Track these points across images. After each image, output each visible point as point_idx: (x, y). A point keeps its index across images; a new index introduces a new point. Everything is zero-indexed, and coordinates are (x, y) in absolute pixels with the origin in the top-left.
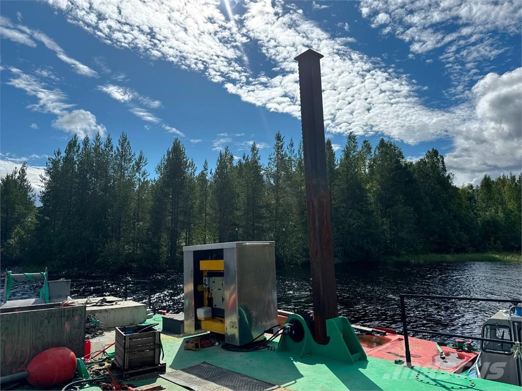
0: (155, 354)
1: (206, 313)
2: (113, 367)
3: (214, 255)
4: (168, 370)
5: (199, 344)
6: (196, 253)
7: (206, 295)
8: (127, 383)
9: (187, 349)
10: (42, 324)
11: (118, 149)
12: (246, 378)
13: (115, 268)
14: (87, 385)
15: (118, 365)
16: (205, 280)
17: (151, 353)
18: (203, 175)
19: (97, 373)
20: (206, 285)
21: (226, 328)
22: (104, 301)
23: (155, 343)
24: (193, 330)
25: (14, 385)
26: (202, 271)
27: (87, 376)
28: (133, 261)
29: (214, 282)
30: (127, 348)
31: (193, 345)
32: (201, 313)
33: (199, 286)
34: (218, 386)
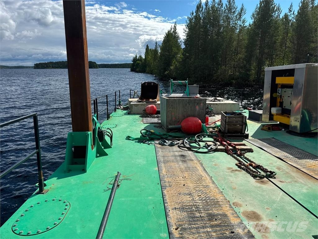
0: (242, 128)
1: (277, 111)
2: (220, 131)
3: (287, 74)
4: (250, 138)
5: (271, 128)
6: (274, 72)
7: (279, 100)
8: (227, 139)
9: (262, 129)
10: (186, 105)
11: (226, 6)
12: (301, 151)
13: (223, 83)
14: (207, 137)
15: (222, 131)
16: (279, 90)
17: (240, 127)
18: (286, 16)
19: (211, 132)
20: (279, 93)
21: (291, 121)
22: (216, 99)
23: (243, 122)
24: (268, 120)
25: (176, 131)
26: (277, 84)
27: (207, 133)
28: (233, 79)
29: (285, 92)
30: (227, 122)
31: (267, 127)
32: (274, 110)
33: (274, 94)
34: (280, 151)
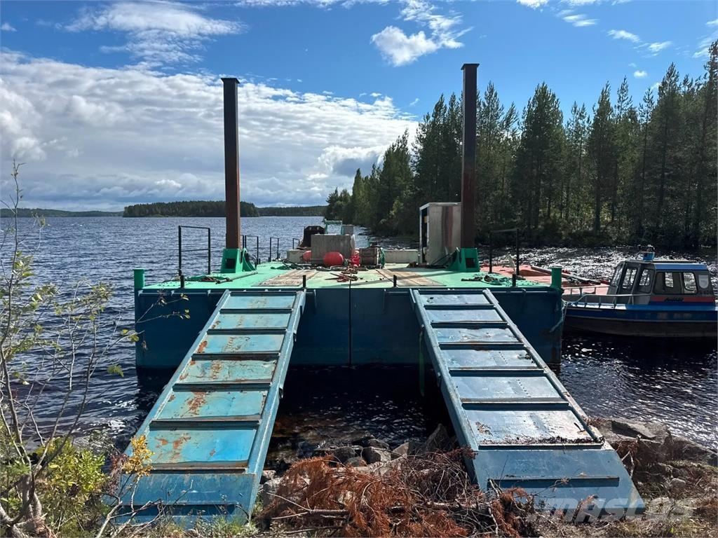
11: (484, 105)
